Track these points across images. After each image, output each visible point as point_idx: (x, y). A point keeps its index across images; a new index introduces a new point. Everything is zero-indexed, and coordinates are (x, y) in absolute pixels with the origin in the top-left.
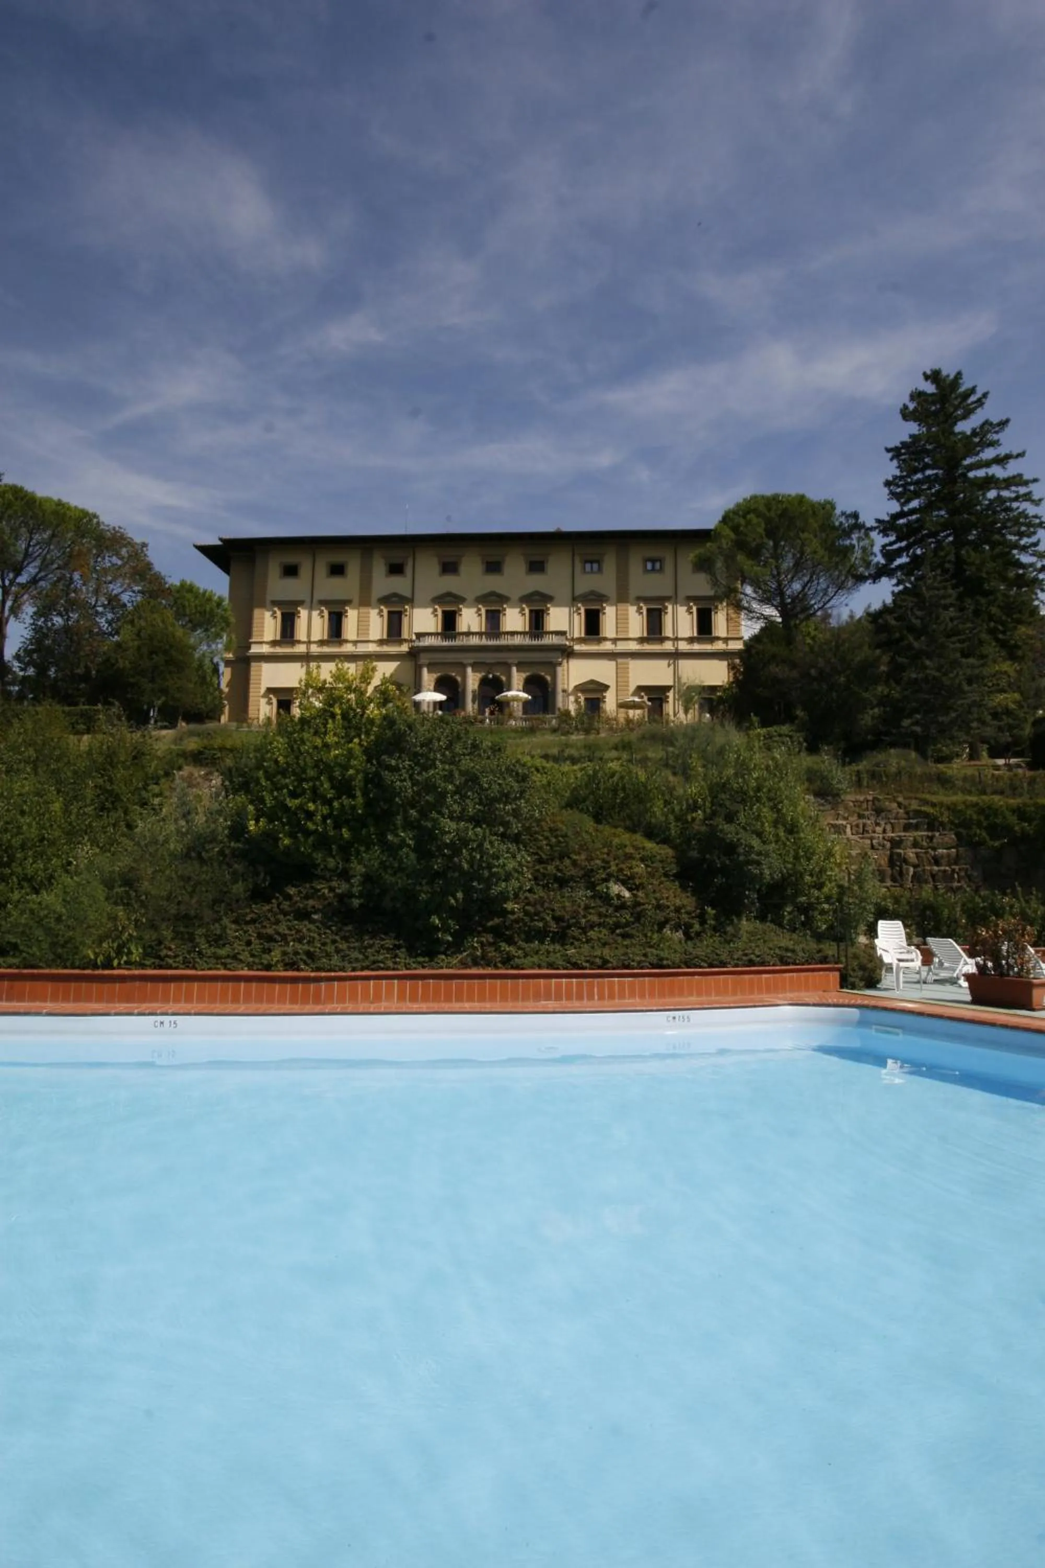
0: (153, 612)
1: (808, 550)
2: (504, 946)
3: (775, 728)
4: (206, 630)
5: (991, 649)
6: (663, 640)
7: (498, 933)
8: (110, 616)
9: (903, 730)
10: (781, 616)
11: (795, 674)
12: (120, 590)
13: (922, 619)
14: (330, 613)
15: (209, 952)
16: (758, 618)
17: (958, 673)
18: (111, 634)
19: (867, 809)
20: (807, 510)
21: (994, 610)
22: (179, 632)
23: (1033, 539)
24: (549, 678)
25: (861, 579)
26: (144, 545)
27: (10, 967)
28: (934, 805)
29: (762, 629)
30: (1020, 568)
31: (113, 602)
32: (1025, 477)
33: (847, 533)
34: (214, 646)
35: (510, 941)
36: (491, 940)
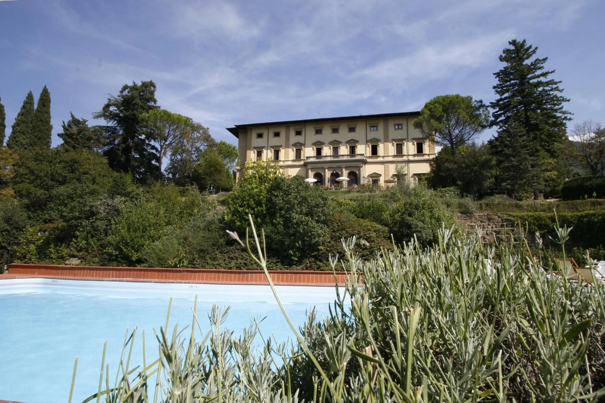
0: (211, 152)
1: (461, 116)
2: (318, 263)
3: (447, 188)
4: (230, 159)
5: (542, 153)
6: (403, 156)
7: (316, 258)
8: (196, 155)
9: (502, 187)
10: (450, 144)
11: (455, 166)
12: (200, 145)
13: (510, 141)
14: (274, 151)
15: (211, 263)
16: (441, 145)
17: (526, 163)
18: (197, 161)
19: (485, 219)
20: (460, 101)
21: (543, 136)
22: (220, 159)
23: (560, 106)
24: (357, 172)
25: (484, 127)
26: (208, 129)
27: (144, 267)
28: (514, 217)
29: (442, 149)
30: (555, 118)
31: (197, 149)
32: (555, 81)
33: (478, 109)
34: (232, 164)
35: (321, 261)
36: (313, 260)
